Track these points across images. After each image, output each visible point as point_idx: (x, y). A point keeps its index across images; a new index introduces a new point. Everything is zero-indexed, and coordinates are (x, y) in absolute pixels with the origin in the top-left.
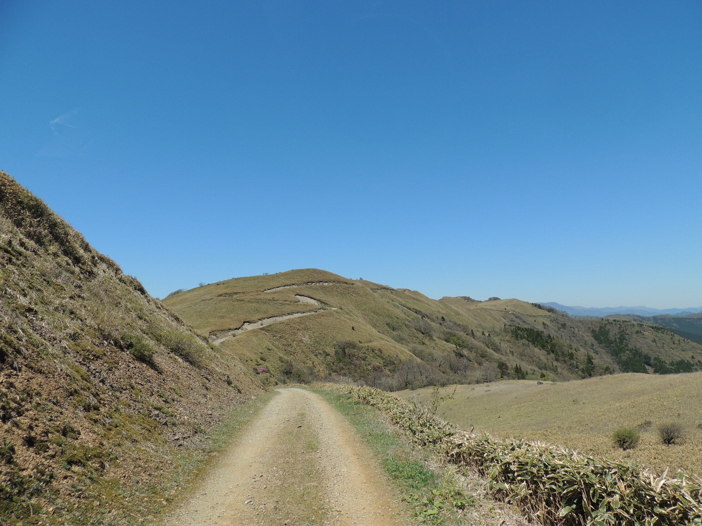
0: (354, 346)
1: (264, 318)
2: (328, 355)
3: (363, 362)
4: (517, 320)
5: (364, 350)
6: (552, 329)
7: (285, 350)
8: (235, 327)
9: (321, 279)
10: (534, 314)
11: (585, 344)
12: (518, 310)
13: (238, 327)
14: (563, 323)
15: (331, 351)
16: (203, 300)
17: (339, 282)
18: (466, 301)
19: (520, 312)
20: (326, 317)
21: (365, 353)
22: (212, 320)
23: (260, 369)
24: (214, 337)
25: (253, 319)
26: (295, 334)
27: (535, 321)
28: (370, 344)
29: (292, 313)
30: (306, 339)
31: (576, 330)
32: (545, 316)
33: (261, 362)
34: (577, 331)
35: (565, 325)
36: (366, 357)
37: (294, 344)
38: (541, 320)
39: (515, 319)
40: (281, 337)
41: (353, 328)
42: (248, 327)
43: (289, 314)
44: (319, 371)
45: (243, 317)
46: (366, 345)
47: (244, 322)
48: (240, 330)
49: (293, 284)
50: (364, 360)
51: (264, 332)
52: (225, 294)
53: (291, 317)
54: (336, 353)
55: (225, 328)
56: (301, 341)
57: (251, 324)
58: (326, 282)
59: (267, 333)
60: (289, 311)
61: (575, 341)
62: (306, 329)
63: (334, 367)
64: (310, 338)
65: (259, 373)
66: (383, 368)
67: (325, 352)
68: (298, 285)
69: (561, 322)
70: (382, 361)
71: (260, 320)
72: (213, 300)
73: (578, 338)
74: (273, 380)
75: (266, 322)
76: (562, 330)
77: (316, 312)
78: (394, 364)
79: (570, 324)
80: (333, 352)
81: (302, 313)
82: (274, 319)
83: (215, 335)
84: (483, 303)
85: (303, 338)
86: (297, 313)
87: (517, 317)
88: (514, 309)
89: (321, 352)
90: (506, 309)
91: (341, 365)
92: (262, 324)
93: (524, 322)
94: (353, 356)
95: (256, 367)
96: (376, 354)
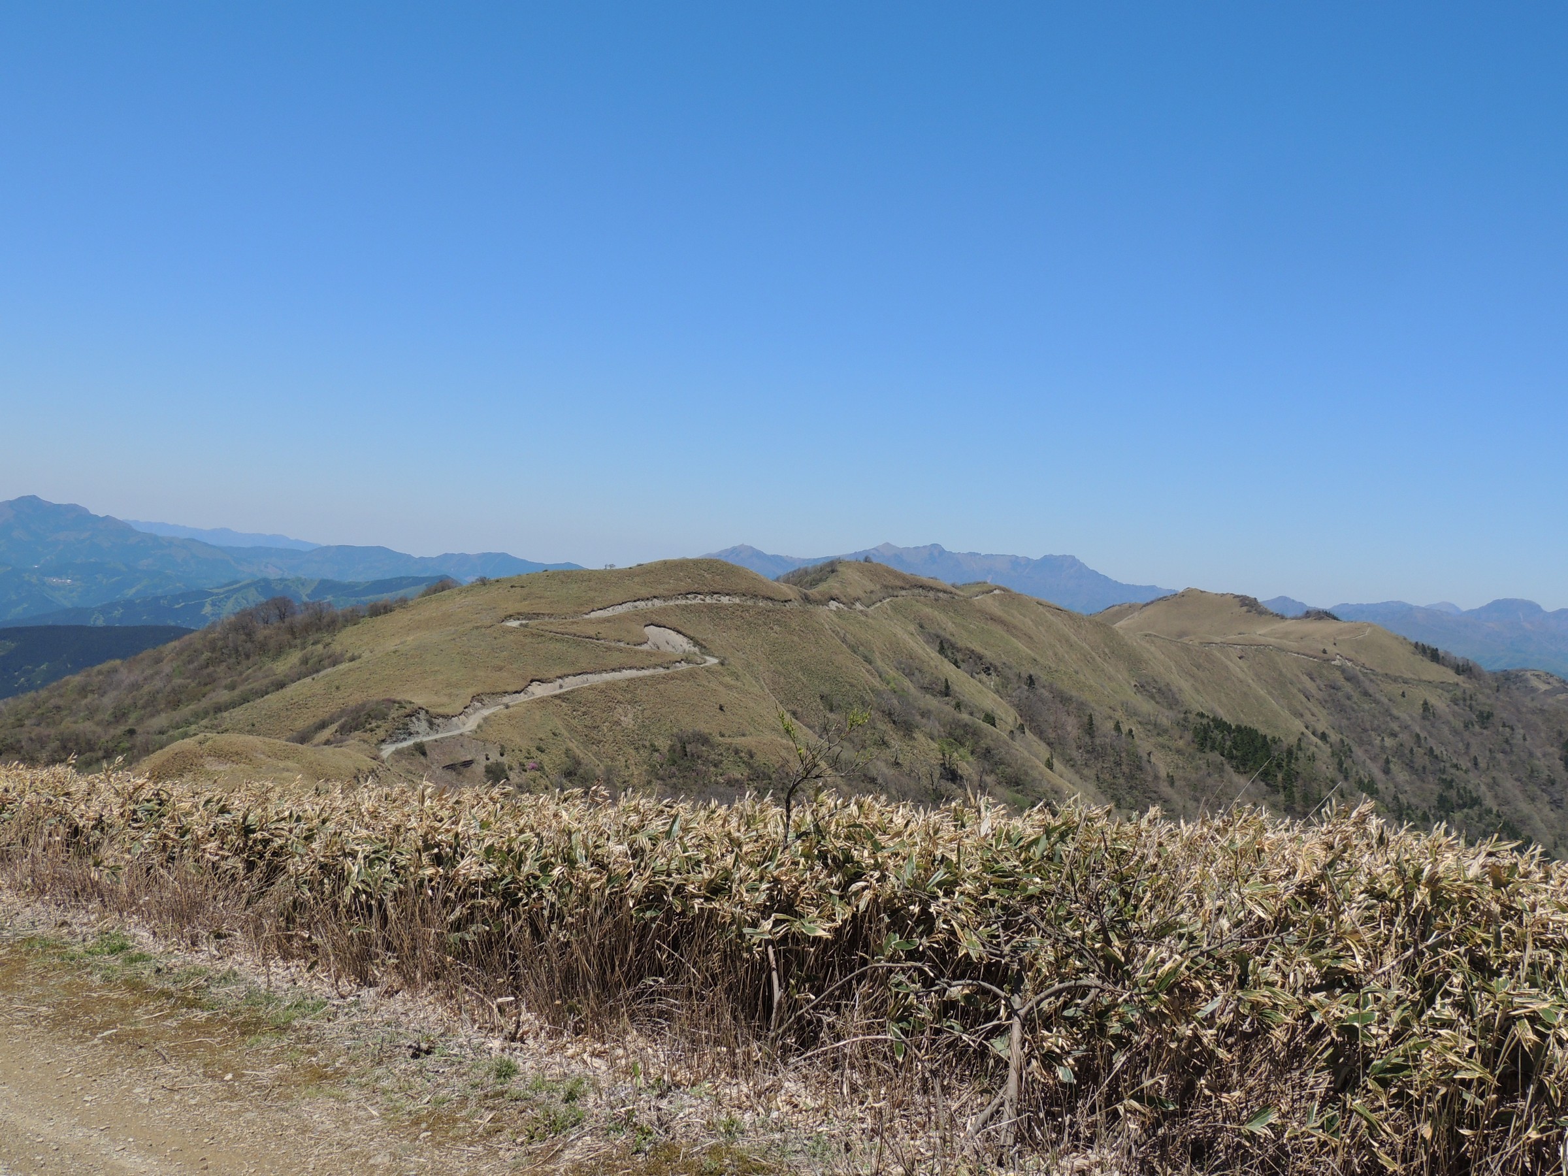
0: (704, 740)
1: (567, 676)
2: (657, 751)
3: (712, 769)
4: (1348, 687)
5: (722, 750)
6: (1448, 722)
7: (586, 736)
8: (515, 690)
9: (718, 588)
10: (1408, 675)
11: (1530, 776)
12: (1362, 659)
13: (519, 690)
14: (1487, 709)
15: (663, 744)
16: (477, 628)
17: (756, 596)
18: (1245, 609)
19: (1367, 666)
20: (678, 682)
21: (721, 754)
22: (481, 673)
23: (529, 764)
24: (479, 705)
25: (551, 676)
26: (611, 709)
27: (1403, 695)
28: (738, 741)
29: (620, 669)
30: (628, 721)
31: (1520, 732)
32: (1443, 686)
33: (535, 753)
34: (1520, 737)
35: (1490, 715)
36: (721, 762)
37: (605, 728)
38: (1421, 694)
39: (1341, 681)
40: (584, 713)
41: (721, 708)
42: (539, 691)
43: (613, 670)
44: (632, 775)
45: (531, 672)
46: (729, 740)
47: (532, 681)
48: (522, 694)
49: (655, 597)
50: (715, 766)
51: (558, 702)
52: (518, 614)
53: (617, 676)
54: (672, 749)
55: (498, 690)
56: (618, 723)
57: (544, 685)
58: (727, 594)
59: (564, 704)
60: (615, 665)
61: (1505, 765)
62: (633, 702)
63: (661, 772)
64: (635, 718)
65: (526, 771)
66: (746, 782)
67: (652, 745)
68: (665, 598)
69: (1479, 708)
70: (746, 772)
71: (560, 678)
72: (492, 629)
73: (1514, 758)
74: (544, 782)
75: (571, 683)
76: (1477, 728)
77: (668, 668)
78: (770, 779)
79: (1504, 715)
80: (667, 748)
81: (638, 670)
82: (585, 677)
83: (481, 701)
84: (1289, 622)
85: (622, 718)
86: (630, 668)
87: (1348, 679)
88: (1352, 655)
89: (647, 744)
90: (1325, 652)
91: (674, 769)
92: (561, 687)
93: (1366, 694)
94: (698, 758)
95: (525, 761)
96: (741, 758)
